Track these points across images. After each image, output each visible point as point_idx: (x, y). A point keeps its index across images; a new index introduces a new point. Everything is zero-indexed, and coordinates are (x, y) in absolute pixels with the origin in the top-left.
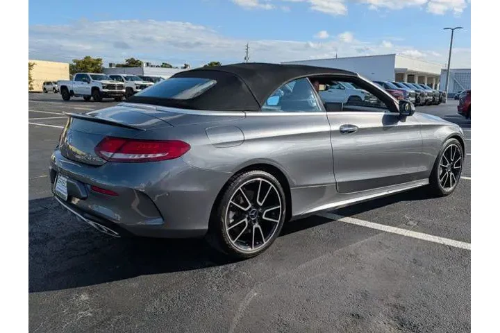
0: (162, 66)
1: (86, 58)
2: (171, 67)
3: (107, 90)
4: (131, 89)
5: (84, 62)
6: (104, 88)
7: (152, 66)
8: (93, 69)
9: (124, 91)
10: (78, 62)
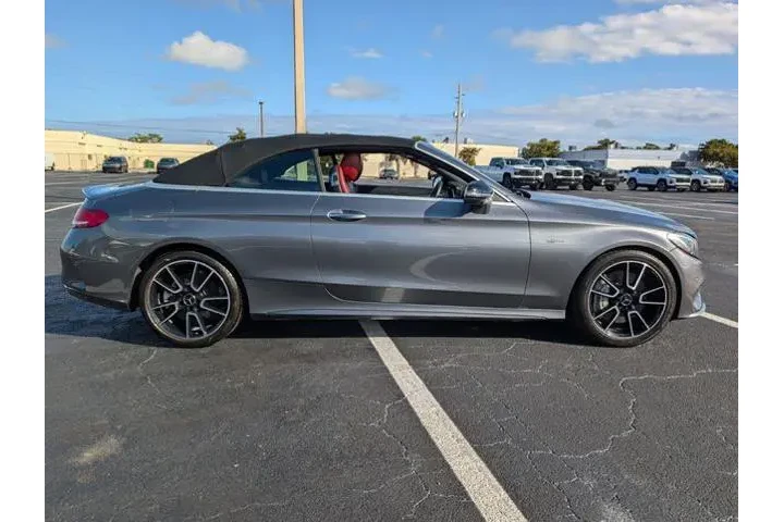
0: (645, 148)
1: (542, 141)
2: (657, 148)
3: (519, 176)
4: (551, 175)
5: (538, 146)
6: (515, 174)
7: (623, 148)
8: (548, 153)
9: (540, 177)
10: (532, 146)
